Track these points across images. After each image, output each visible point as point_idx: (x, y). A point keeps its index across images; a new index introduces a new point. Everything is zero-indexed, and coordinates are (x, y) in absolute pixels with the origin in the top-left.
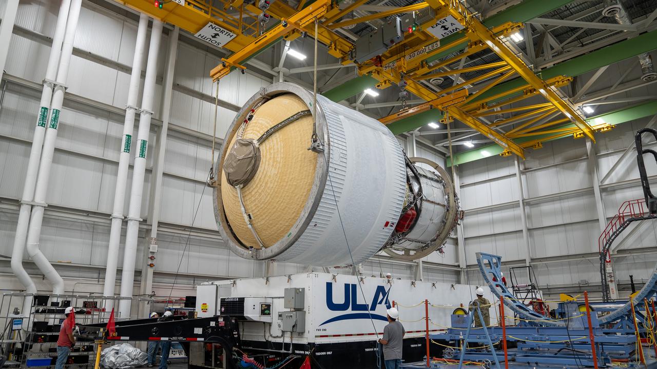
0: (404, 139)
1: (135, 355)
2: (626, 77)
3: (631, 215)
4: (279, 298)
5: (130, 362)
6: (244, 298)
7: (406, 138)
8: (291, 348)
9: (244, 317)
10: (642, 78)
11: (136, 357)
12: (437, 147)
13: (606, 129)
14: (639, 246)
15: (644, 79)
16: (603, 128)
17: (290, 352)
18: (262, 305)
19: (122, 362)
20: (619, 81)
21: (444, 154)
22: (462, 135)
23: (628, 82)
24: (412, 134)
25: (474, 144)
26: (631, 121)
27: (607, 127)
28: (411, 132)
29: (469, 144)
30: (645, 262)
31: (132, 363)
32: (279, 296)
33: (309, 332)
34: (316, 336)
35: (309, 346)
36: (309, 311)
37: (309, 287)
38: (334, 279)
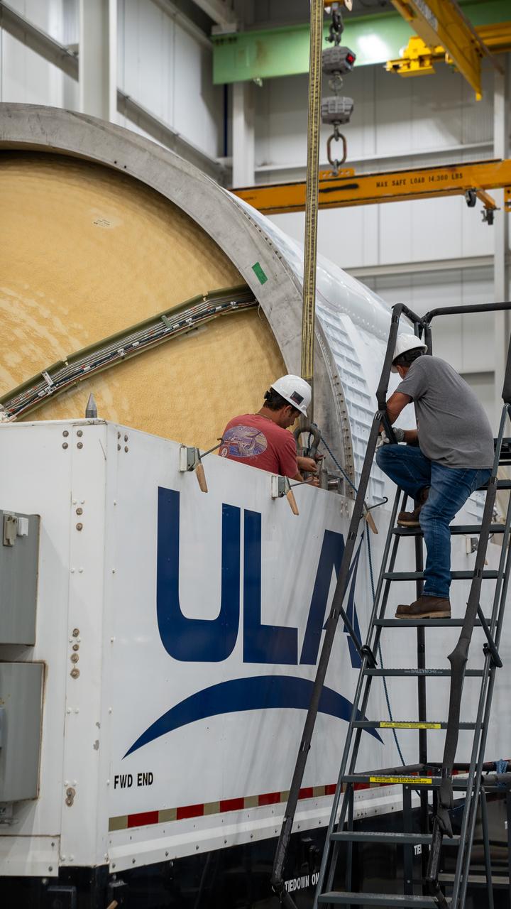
21: (204, 22)
33: (70, 795)
34: (111, 820)
35: (72, 890)
36: (74, 659)
37: (79, 512)
38: (191, 469)
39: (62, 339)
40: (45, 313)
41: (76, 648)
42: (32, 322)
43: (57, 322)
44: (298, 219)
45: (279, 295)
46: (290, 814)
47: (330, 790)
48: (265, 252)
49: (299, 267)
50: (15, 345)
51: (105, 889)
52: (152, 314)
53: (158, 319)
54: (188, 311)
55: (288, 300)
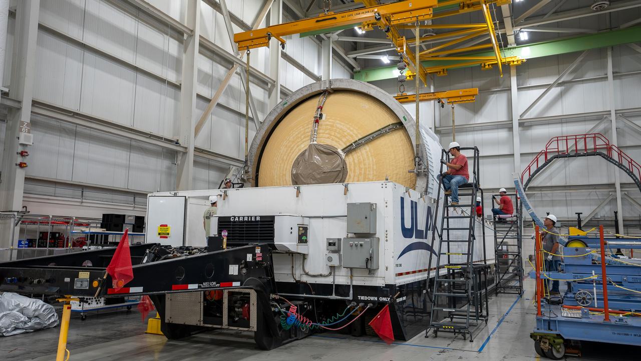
0: (318, 42)
1: (35, 311)
2: (560, 7)
3: (558, 151)
4: (323, 217)
5: (25, 323)
6: (273, 217)
7: (321, 42)
8: (351, 292)
9: (274, 244)
10: (592, 6)
11: (37, 314)
12: (349, 58)
13: (515, 63)
14: (549, 184)
15: (594, 9)
16: (513, 62)
17: (351, 298)
18: (299, 227)
19: (11, 324)
20: (554, 10)
21: (352, 68)
22: (383, 47)
23: (561, 12)
24: (329, 38)
25: (390, 60)
26: (558, 55)
27: (517, 61)
28: (328, 35)
29: (386, 60)
30: (552, 200)
31: (30, 324)
32: (322, 215)
33: (387, 268)
34: (396, 274)
35: (389, 289)
36: (386, 237)
37: (386, 203)
38: (406, 192)
39: (356, 135)
40: (352, 129)
41: (387, 235)
42: (348, 131)
43: (355, 131)
44: (414, 105)
45: (410, 124)
46: (429, 274)
47: (435, 269)
48: (406, 113)
49: (414, 118)
50: (345, 136)
51: (396, 290)
52: (378, 129)
53: (380, 130)
54: (387, 128)
55: (412, 125)
